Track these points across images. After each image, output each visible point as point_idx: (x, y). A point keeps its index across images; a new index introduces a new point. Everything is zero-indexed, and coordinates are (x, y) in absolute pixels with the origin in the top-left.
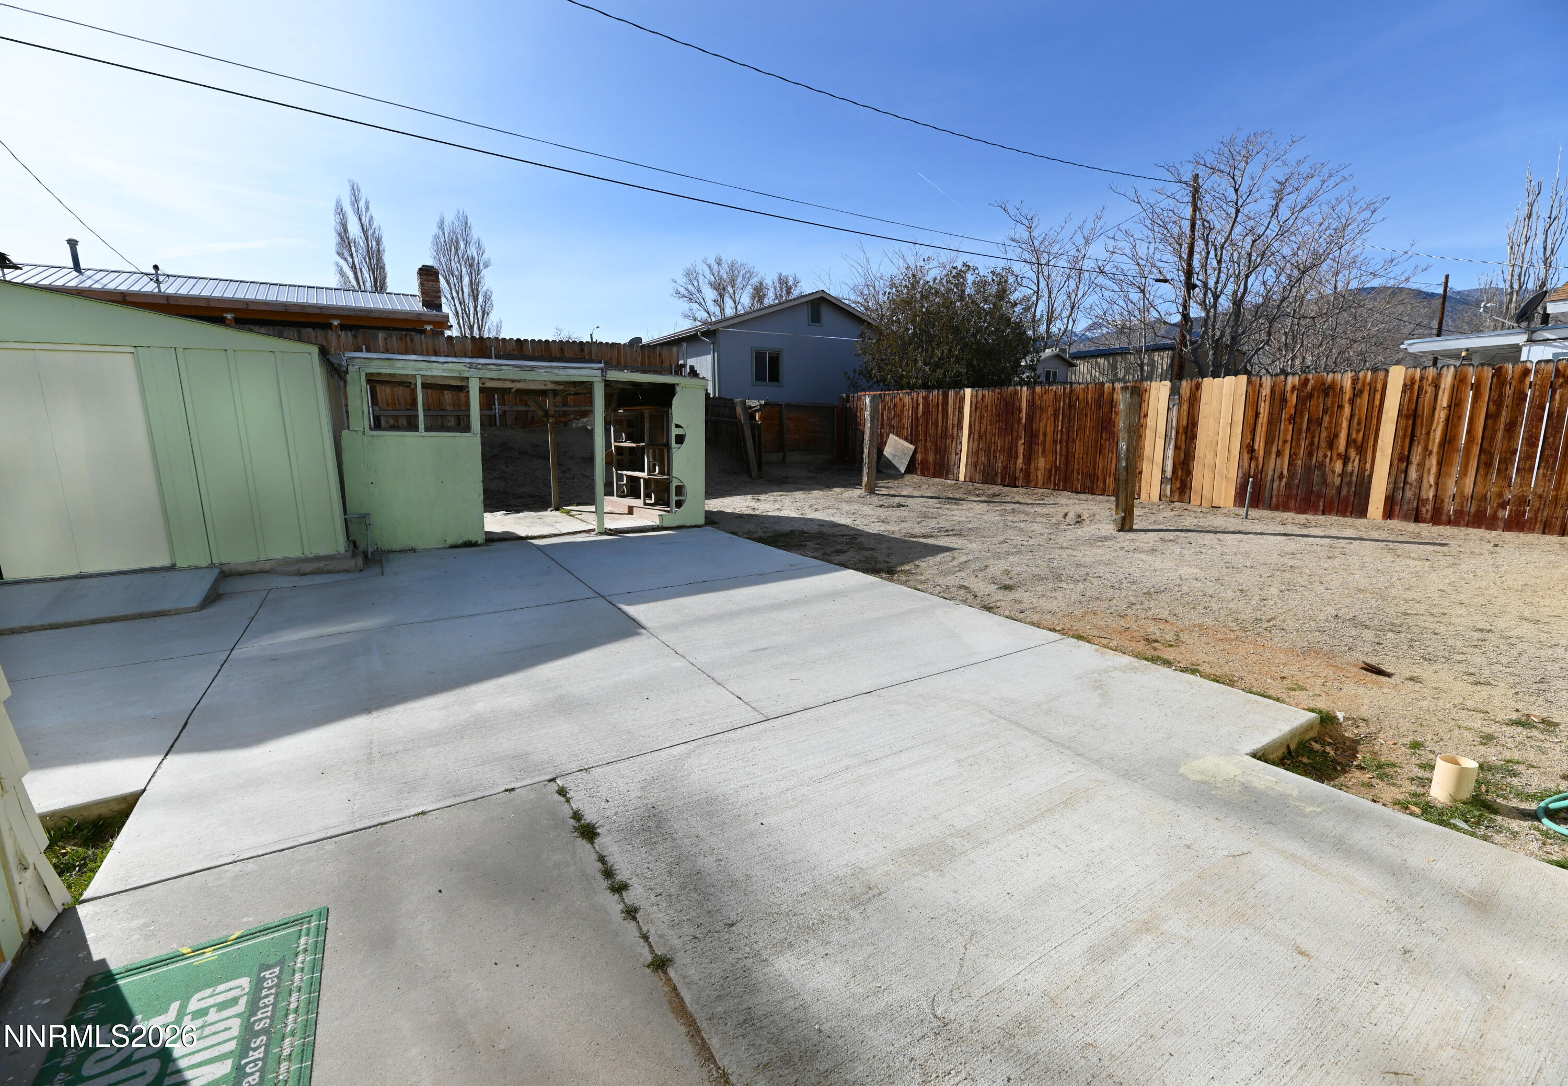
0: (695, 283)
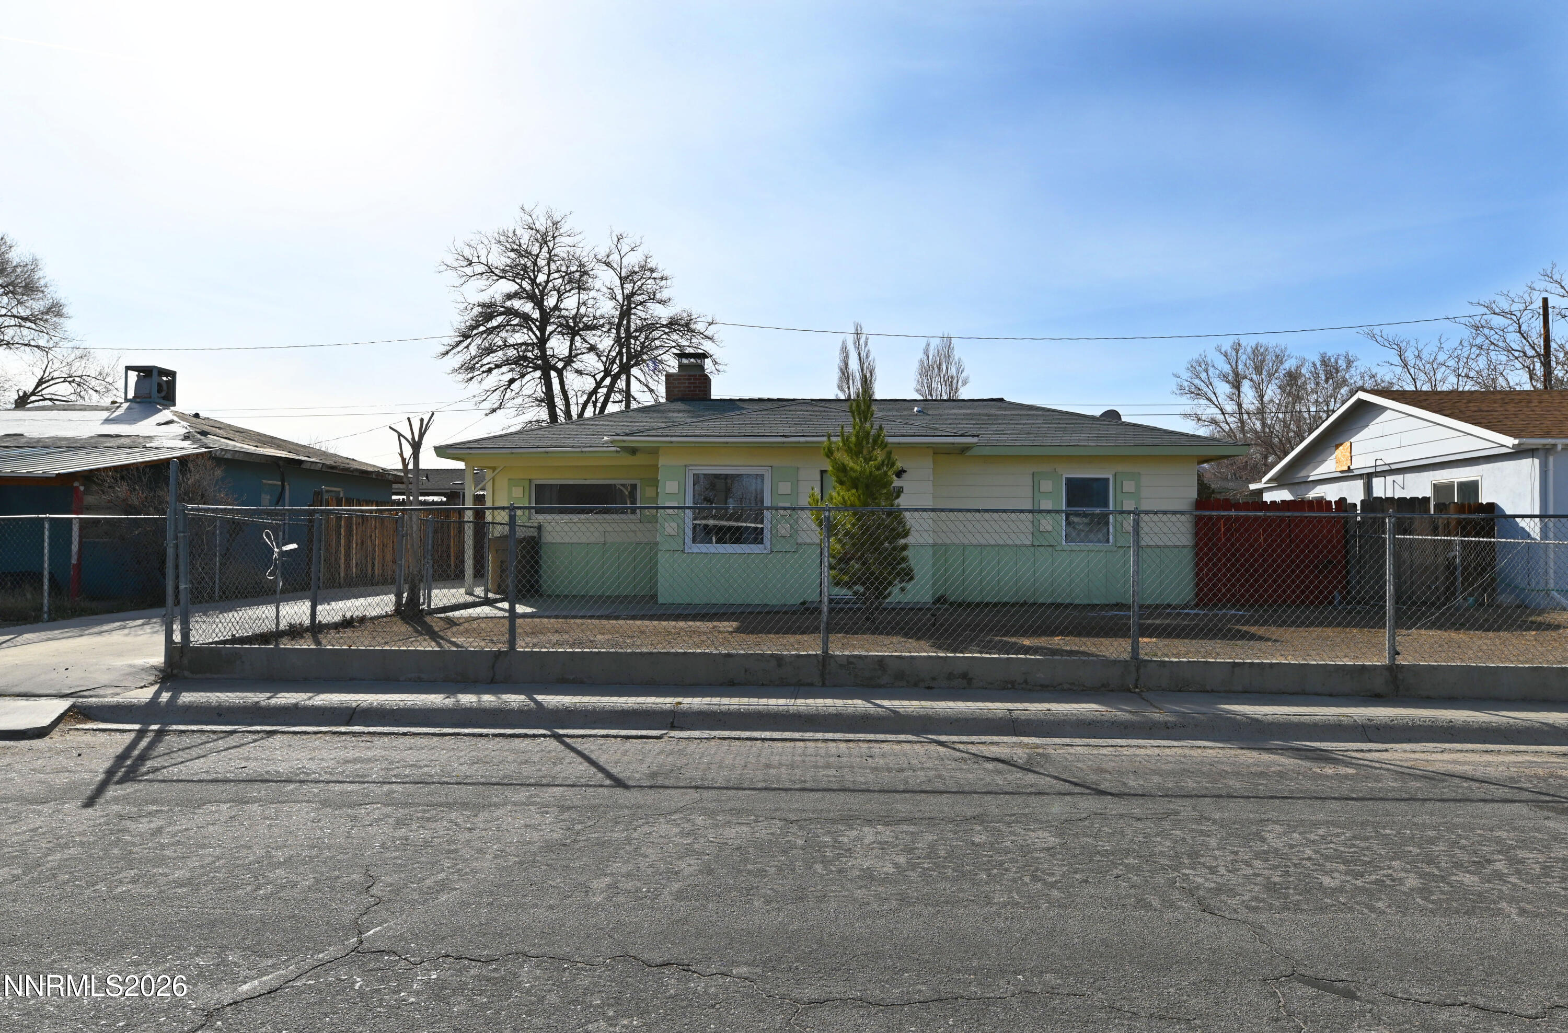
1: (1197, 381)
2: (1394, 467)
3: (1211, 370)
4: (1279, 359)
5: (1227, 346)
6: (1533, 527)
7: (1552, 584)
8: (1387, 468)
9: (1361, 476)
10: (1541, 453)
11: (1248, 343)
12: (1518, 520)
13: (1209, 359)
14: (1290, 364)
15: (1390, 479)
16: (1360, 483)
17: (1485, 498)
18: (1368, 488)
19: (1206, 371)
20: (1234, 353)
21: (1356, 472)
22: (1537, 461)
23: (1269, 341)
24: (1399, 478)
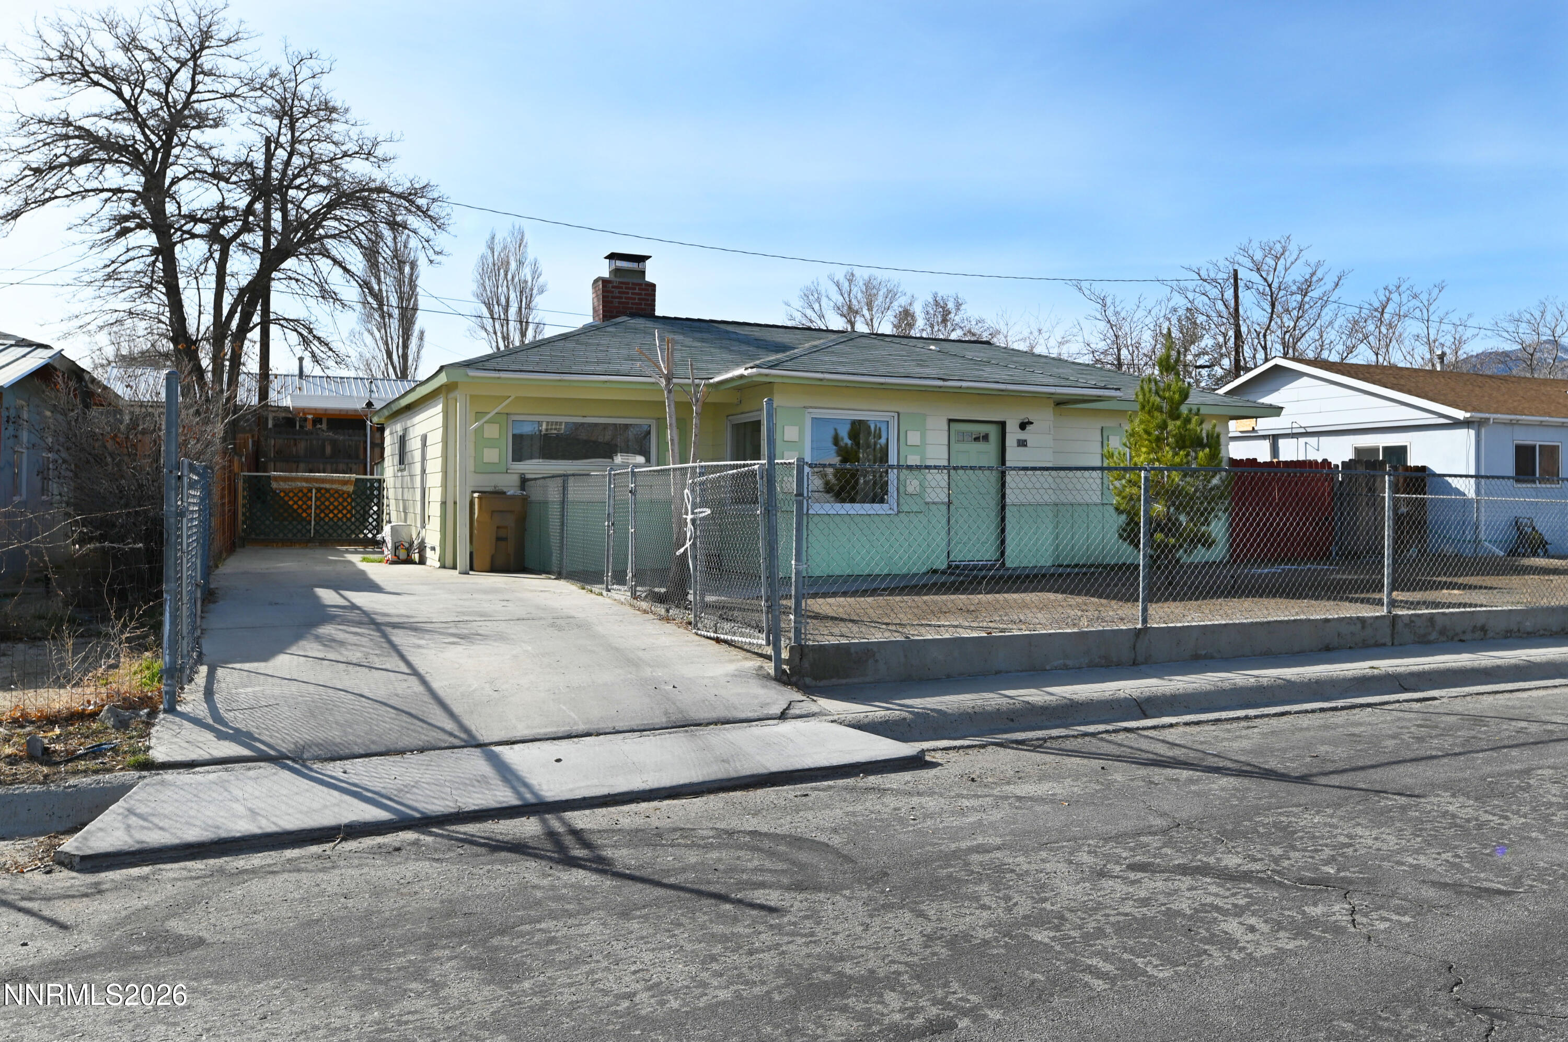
0: (816, 307)
1: (809, 313)
2: (1309, 430)
3: (824, 301)
4: (892, 295)
5: (840, 275)
6: (1468, 488)
7: (1482, 536)
8: (1303, 430)
9: (1264, 437)
10: (1476, 425)
11: (862, 275)
12: (1450, 480)
13: (822, 289)
14: (902, 301)
15: (1302, 440)
16: (1266, 444)
17: (1414, 460)
18: (1275, 450)
19: (819, 300)
20: (846, 284)
21: (1261, 433)
22: (1472, 432)
23: (881, 275)
24: (1313, 441)
